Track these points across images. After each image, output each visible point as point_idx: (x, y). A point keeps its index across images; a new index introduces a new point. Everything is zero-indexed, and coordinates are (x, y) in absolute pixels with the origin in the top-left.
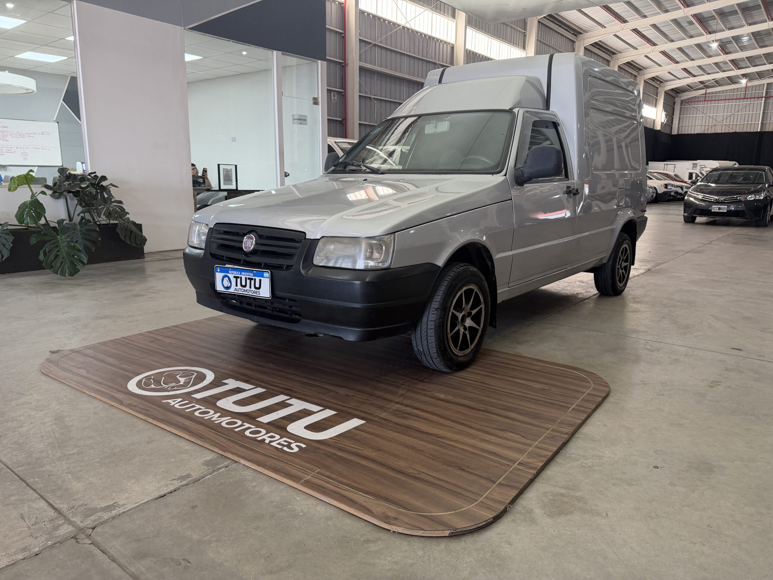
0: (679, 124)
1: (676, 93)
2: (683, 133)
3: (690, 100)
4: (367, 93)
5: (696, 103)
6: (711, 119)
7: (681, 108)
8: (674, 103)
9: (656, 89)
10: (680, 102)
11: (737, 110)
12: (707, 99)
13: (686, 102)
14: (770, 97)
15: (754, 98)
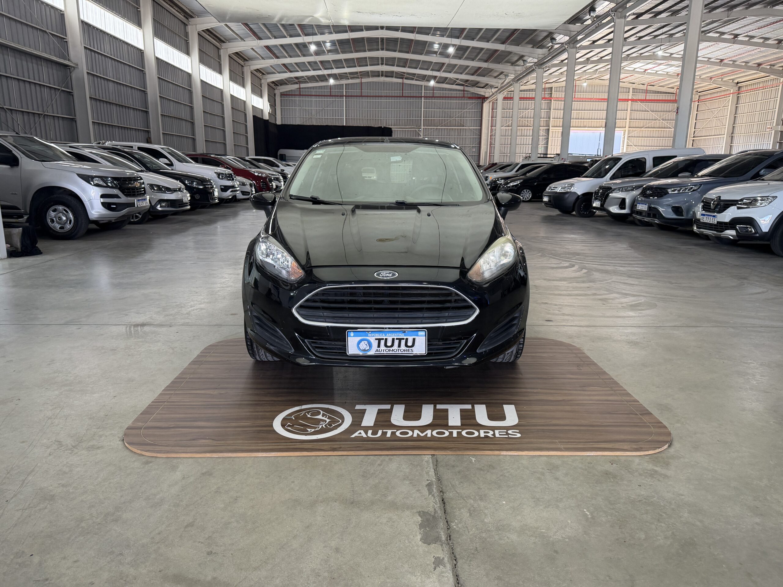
0: (281, 115)
1: (276, 86)
2: (286, 123)
3: (288, 93)
5: (293, 97)
6: (307, 113)
7: (281, 99)
8: (275, 95)
9: (259, 79)
10: (279, 94)
11: (326, 106)
12: (301, 94)
13: (284, 95)
14: (348, 96)
15: (338, 96)
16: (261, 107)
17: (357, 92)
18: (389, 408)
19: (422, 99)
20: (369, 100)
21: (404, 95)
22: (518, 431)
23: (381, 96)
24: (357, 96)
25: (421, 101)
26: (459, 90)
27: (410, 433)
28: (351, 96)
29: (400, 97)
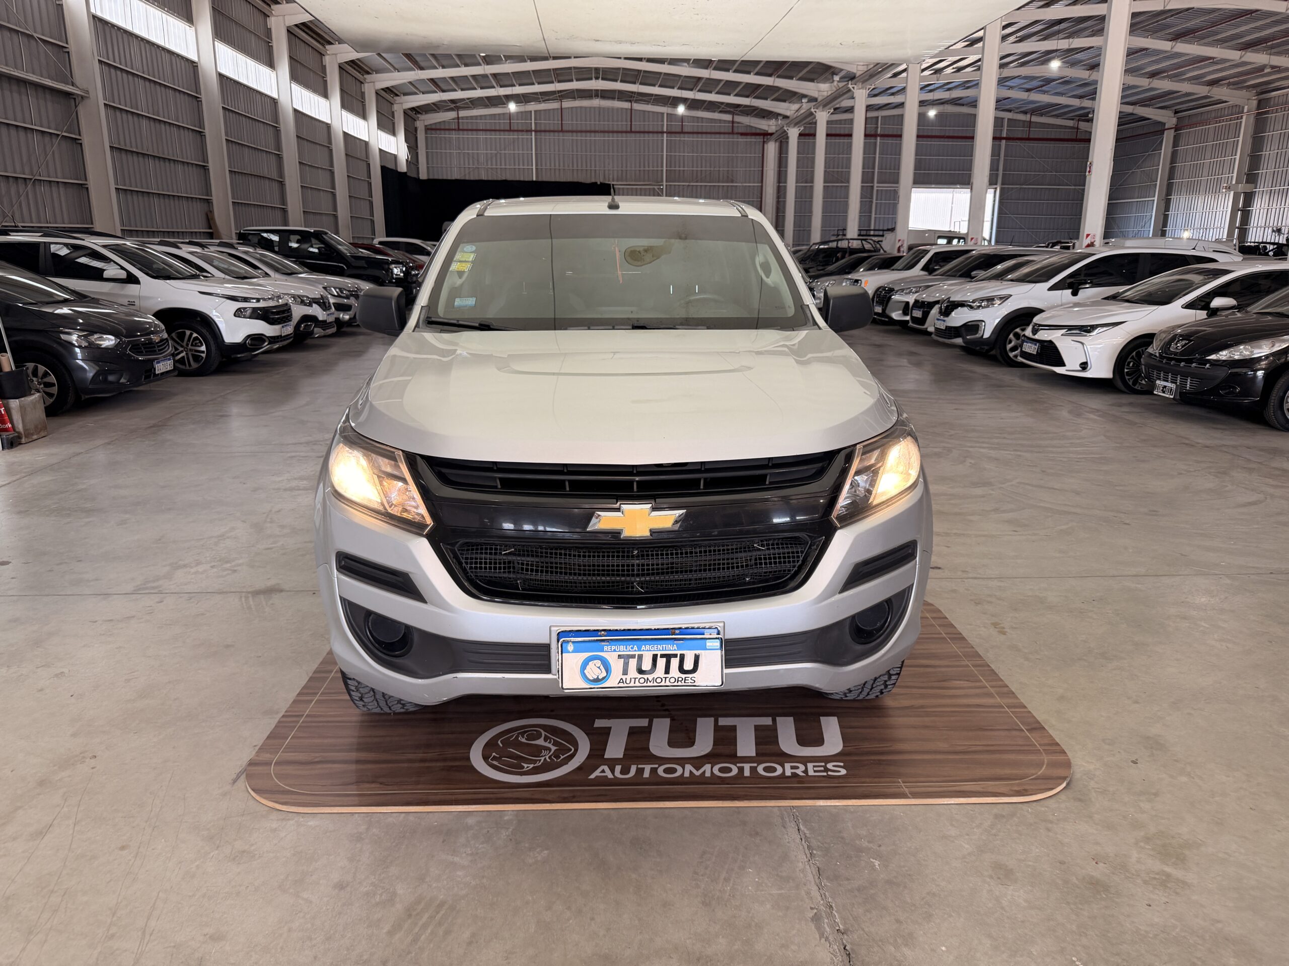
0: (428, 163)
1: (417, 115)
3: (438, 127)
5: (447, 132)
7: (426, 138)
8: (416, 129)
9: (391, 105)
10: (423, 128)
11: (503, 147)
12: (461, 127)
13: (432, 129)
14: (540, 131)
15: (522, 131)
16: (393, 151)
17: (555, 123)
18: (647, 725)
19: (663, 137)
20: (575, 137)
21: (633, 130)
22: (842, 764)
23: (595, 132)
24: (554, 131)
25: (663, 140)
26: (725, 121)
27: (680, 770)
28: (545, 131)
29: (626, 132)
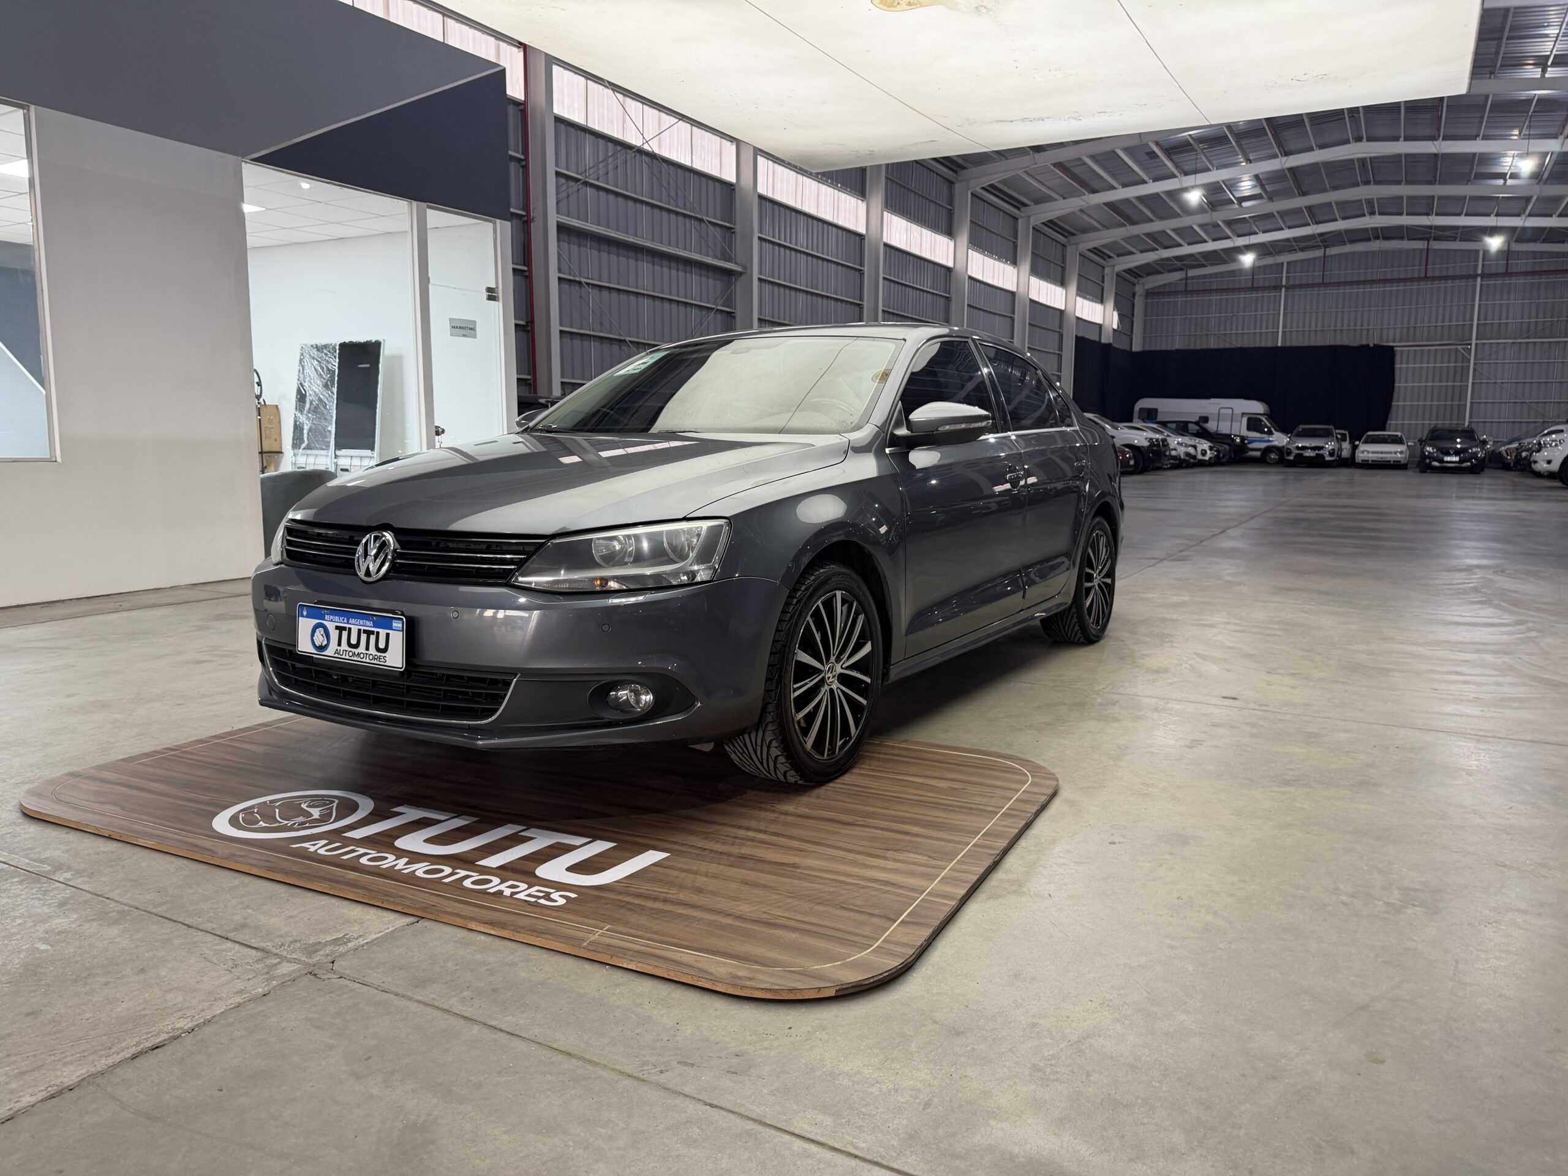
0: (1144, 333)
1: (1135, 278)
2: (1153, 349)
3: (1161, 291)
4: (573, 273)
5: (1171, 295)
6: (1199, 325)
7: (1146, 303)
8: (1134, 295)
9: (1101, 268)
10: (1143, 293)
11: (1241, 308)
12: (1189, 288)
13: (1153, 293)
14: (1293, 286)
15: (1269, 287)
16: (1098, 320)
17: (1314, 276)
19: (1476, 281)
20: (1341, 290)
21: (1429, 274)
23: (1372, 281)
24: (1312, 285)
25: (1475, 286)
28: (1300, 286)
